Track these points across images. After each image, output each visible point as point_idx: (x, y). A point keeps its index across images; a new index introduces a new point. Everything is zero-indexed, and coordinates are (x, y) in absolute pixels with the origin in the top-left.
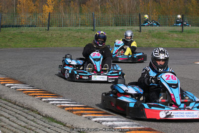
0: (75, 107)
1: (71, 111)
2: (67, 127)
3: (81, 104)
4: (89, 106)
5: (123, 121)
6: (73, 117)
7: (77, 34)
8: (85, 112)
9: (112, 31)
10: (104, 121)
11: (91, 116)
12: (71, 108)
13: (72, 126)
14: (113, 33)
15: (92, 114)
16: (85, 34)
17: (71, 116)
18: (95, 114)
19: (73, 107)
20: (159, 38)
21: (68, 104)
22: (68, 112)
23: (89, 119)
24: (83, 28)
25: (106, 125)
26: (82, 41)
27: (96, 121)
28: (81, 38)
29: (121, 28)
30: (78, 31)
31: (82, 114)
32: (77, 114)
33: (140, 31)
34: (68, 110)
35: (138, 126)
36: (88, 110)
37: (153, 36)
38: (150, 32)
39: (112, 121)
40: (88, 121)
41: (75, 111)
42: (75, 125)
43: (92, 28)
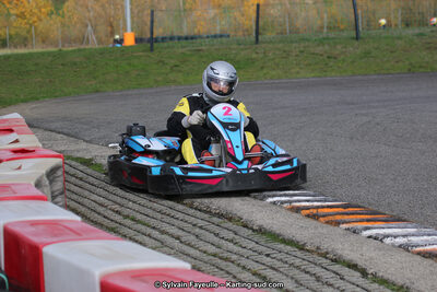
0: (323, 207)
1: (315, 217)
2: (308, 251)
3: (336, 201)
4: (354, 203)
5: (429, 235)
6: (319, 229)
7: (320, 48)
8: (346, 218)
9: (398, 38)
10: (388, 236)
11: (359, 225)
12: (315, 211)
13: (318, 248)
14: (400, 42)
15: (362, 221)
16: (339, 47)
17: (316, 228)
18: (368, 221)
19: (318, 207)
21: (308, 201)
22: (307, 220)
23: (354, 232)
24: (332, 34)
25: (393, 245)
26: (331, 64)
27: (370, 237)
28: (328, 57)
29: (417, 30)
30: (321, 42)
31: (338, 223)
32: (327, 222)
34: (308, 216)
36: (352, 213)
39: (405, 236)
40: (353, 237)
41: (324, 216)
42: (325, 246)
43: (354, 33)
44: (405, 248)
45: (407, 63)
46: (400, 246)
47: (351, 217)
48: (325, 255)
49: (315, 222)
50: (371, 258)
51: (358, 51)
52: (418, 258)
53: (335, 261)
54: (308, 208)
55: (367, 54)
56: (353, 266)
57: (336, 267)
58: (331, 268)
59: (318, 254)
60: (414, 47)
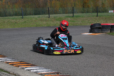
0: (15, 62)
1: (13, 65)
2: (11, 74)
3: (18, 60)
4: (23, 61)
5: (42, 69)
6: (14, 68)
7: (13, 20)
8: (21, 65)
10: (32, 70)
12: (12, 63)
13: (13, 73)
14: (33, 19)
15: (25, 66)
16: (18, 20)
18: (26, 66)
19: (13, 62)
20: (60, 21)
21: (10, 60)
22: (10, 65)
23: (23, 69)
24: (16, 17)
25: (33, 72)
27: (27, 70)
28: (15, 23)
29: (38, 16)
30: (13, 19)
31: (19, 66)
32: (16, 66)
33: (49, 17)
34: (11, 64)
35: (52, 71)
36: (22, 64)
37: (57, 20)
38: (55, 17)
39: (36, 69)
40: (23, 70)
42: (15, 73)
43: (22, 17)
44: (36, 72)
45: (36, 24)
46: (35, 72)
49: (12, 66)
51: (23, 21)
52: (40, 75)
55: (25, 22)
59: (14, 74)
60: (37, 20)
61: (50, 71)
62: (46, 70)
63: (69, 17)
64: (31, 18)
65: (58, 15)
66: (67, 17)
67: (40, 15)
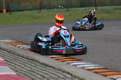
0: (60, 57)
2: (56, 69)
5: (89, 64)
6: (59, 63)
8: (66, 60)
9: (79, 10)
10: (78, 65)
11: (70, 62)
12: (57, 58)
13: (59, 68)
14: (79, 12)
16: (63, 13)
18: (72, 60)
19: (58, 57)
20: (108, 13)
22: (56, 61)
23: (69, 64)
24: (61, 10)
25: (79, 67)
27: (73, 65)
29: (84, 8)
30: (58, 12)
31: (64, 61)
32: (61, 61)
34: (56, 59)
35: (99, 67)
37: (104, 12)
38: (102, 10)
39: (83, 65)
40: (68, 65)
41: (60, 59)
42: (61, 68)
43: (67, 9)
44: (83, 68)
45: (82, 17)
46: (81, 68)
47: (68, 60)
48: (61, 70)
49: (58, 61)
50: (74, 71)
51: (68, 14)
52: (87, 71)
53: (63, 72)
54: (55, 57)
55: (71, 15)
56: (69, 73)
57: (64, 74)
58: (63, 74)
59: (59, 70)
60: (83, 13)
61: (97, 66)
62: (93, 65)
63: (117, 9)
64: (76, 10)
65: (106, 7)
66: (115, 9)
67: (86, 7)
